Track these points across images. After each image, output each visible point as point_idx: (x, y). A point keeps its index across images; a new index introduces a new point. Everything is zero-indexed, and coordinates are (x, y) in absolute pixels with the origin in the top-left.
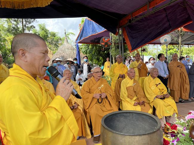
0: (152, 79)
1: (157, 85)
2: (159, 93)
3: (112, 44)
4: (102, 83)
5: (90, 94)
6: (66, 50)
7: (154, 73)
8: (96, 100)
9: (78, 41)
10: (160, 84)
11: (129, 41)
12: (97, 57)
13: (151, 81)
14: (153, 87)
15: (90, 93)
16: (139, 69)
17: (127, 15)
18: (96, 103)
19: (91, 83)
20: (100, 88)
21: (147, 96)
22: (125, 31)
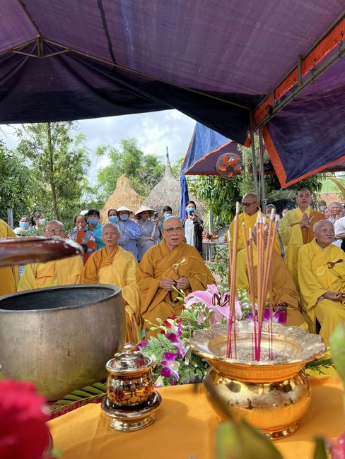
0: (317, 247)
1: (333, 264)
2: (336, 285)
3: (243, 169)
4: (183, 255)
5: (154, 280)
6: (169, 193)
7: (323, 234)
8: (163, 294)
10: (340, 261)
11: (279, 158)
12: (230, 206)
13: (315, 255)
14: (322, 271)
15: (154, 276)
18: (164, 300)
20: (177, 265)
21: (305, 292)
22: (269, 137)
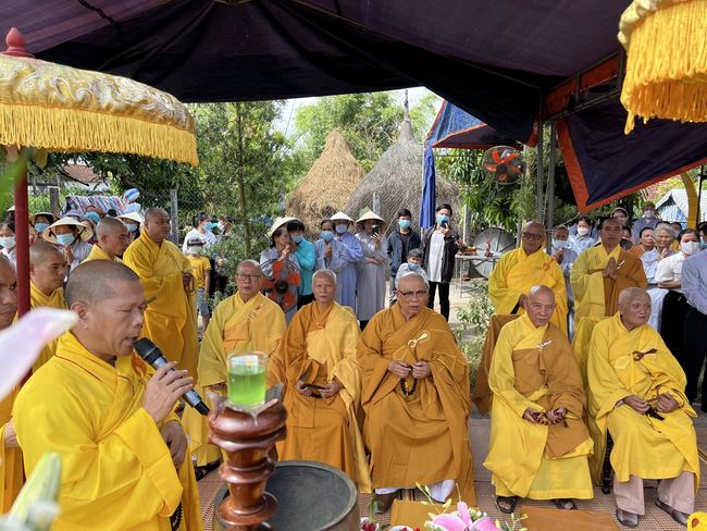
0: (621, 328)
1: (641, 355)
2: (641, 385)
5: (380, 360)
7: (633, 310)
8: (393, 382)
9: (434, 141)
10: (653, 351)
13: (616, 339)
14: (624, 363)
15: (381, 353)
16: (606, 278)
17: (566, 78)
18: (394, 390)
19: (387, 322)
20: (415, 341)
22: (567, 133)
